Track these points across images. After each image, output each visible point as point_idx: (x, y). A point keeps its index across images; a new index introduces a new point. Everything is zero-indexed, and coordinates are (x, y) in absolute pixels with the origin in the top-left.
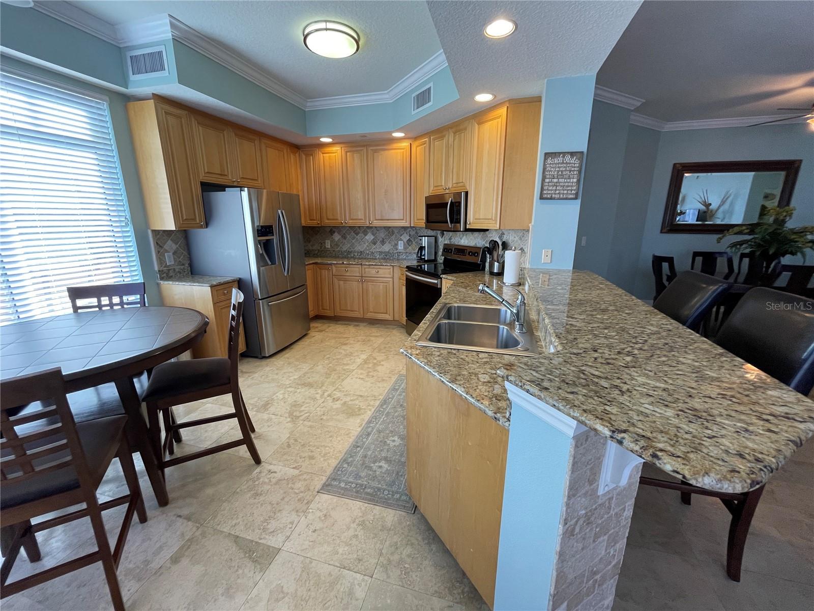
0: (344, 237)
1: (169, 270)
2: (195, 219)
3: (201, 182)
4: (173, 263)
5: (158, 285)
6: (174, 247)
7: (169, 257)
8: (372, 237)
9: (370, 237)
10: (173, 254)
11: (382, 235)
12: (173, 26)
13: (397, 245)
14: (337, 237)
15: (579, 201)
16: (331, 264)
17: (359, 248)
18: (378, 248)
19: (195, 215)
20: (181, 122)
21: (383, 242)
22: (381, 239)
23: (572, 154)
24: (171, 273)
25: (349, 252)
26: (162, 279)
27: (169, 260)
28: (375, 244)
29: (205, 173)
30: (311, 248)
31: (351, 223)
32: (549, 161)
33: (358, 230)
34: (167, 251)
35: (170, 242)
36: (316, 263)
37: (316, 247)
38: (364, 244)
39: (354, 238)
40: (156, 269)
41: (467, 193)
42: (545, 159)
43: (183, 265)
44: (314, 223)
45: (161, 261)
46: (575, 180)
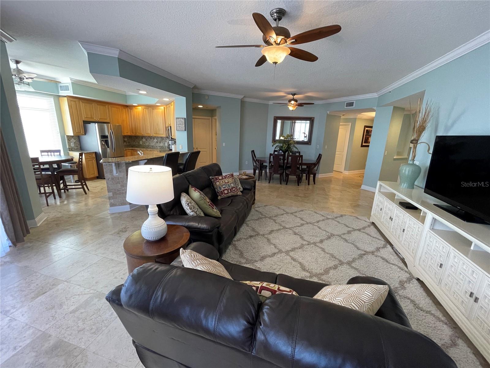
0: (146, 140)
1: (72, 148)
2: (81, 132)
3: (83, 121)
4: (74, 146)
5: (68, 153)
6: (74, 141)
7: (72, 144)
8: (156, 140)
9: (155, 140)
10: (74, 143)
11: (159, 140)
12: (71, 80)
13: (165, 143)
14: (144, 140)
15: (186, 131)
16: (137, 150)
17: (152, 144)
18: (158, 145)
19: (81, 131)
20: (76, 103)
21: (160, 143)
22: (159, 141)
23: (182, 118)
24: (73, 149)
25: (148, 146)
26: (69, 151)
27: (72, 145)
28: (157, 143)
29: (85, 118)
30: (135, 144)
31: (146, 135)
32: (177, 120)
33: (151, 138)
34: (72, 142)
35: (73, 139)
36: (132, 149)
37: (137, 143)
38: (153, 143)
39: (150, 141)
40: (68, 147)
41: (171, 127)
42: (176, 119)
43: (78, 147)
44: (134, 134)
45: (69, 145)
46: (184, 126)
